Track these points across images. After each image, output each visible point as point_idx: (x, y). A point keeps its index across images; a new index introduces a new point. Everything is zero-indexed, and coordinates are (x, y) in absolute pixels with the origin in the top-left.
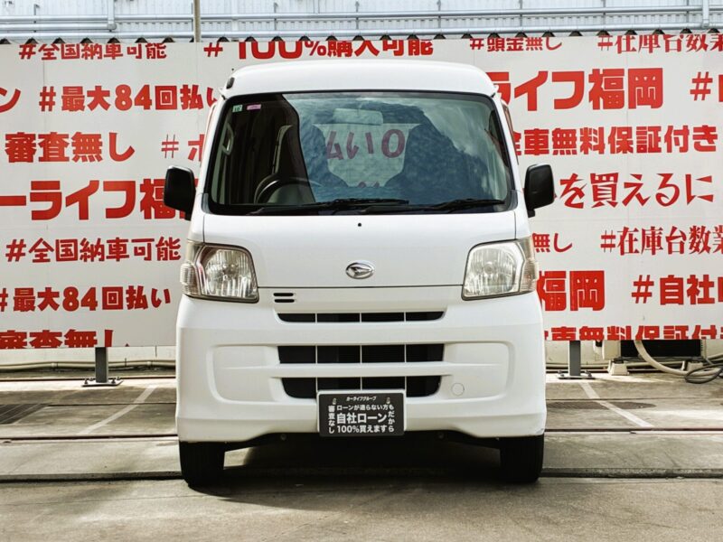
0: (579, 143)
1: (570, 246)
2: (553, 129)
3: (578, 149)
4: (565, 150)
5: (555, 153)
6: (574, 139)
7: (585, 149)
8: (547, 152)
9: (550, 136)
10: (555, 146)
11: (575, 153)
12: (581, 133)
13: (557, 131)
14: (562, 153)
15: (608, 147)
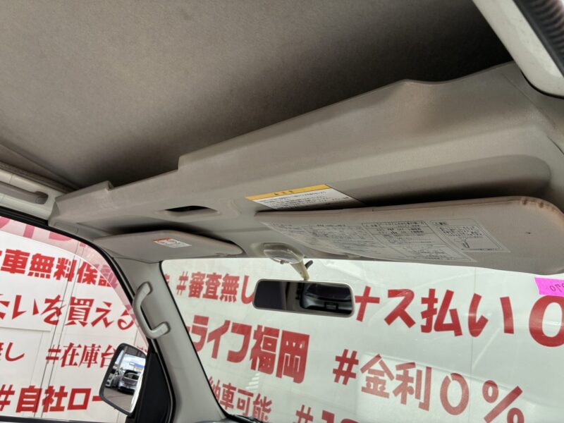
0: (54, 270)
1: (22, 356)
2: (35, 253)
3: (52, 274)
4: (40, 273)
5: (30, 274)
6: (51, 265)
7: (58, 275)
8: (23, 272)
9: (30, 259)
10: (32, 268)
11: (48, 277)
12: (59, 262)
13: (38, 256)
14: (37, 275)
15: (76, 276)
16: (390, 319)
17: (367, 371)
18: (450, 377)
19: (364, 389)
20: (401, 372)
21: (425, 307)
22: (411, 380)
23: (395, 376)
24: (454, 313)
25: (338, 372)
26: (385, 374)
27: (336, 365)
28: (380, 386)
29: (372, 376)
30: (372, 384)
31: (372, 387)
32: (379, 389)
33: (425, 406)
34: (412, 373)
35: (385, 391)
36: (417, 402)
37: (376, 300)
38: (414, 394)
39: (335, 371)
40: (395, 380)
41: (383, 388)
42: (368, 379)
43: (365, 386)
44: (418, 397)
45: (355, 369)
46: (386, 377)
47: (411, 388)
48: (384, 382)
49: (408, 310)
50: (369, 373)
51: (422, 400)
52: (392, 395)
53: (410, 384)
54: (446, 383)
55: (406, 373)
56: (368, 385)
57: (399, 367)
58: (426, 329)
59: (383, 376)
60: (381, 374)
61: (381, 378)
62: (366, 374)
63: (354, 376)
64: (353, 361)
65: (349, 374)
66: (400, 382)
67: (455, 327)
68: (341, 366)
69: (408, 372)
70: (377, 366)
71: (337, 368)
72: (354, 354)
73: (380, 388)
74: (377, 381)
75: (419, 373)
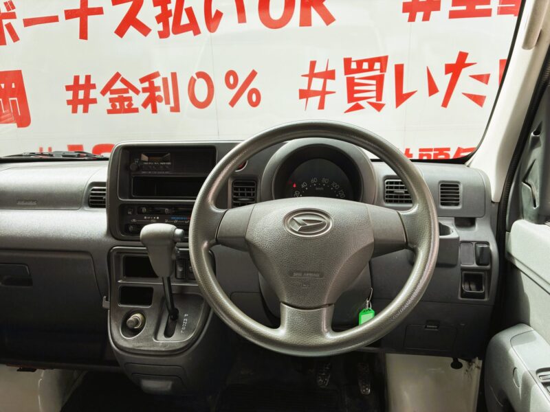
16: (121, 31)
17: (109, 93)
18: (195, 77)
19: (109, 112)
20: (146, 85)
21: (158, 10)
22: (158, 89)
23: (141, 90)
24: (190, 12)
25: (74, 103)
26: (130, 91)
27: (69, 95)
28: (126, 103)
29: (116, 96)
30: (117, 104)
31: (118, 107)
32: (126, 107)
33: (176, 109)
34: (158, 82)
35: (133, 107)
36: (168, 107)
37: (99, 11)
38: (164, 101)
39: (69, 102)
40: (141, 93)
41: (130, 105)
42: (111, 100)
43: (110, 108)
44: (168, 102)
45: (94, 94)
46: (131, 94)
47: (159, 96)
48: (130, 99)
49: (140, 17)
50: (111, 94)
51: (172, 104)
52: (141, 109)
53: (157, 94)
54: (192, 83)
55: (152, 84)
56: (114, 106)
57: (142, 80)
58: (164, 35)
59: (128, 92)
60: (126, 91)
61: (125, 95)
62: (108, 95)
63: (94, 101)
64: (89, 86)
65: (88, 102)
66: (147, 94)
67: (193, 27)
68: (76, 95)
69: (153, 82)
70: (119, 85)
71: (70, 98)
72: (88, 78)
73: (127, 105)
74: (121, 100)
75: (165, 80)
